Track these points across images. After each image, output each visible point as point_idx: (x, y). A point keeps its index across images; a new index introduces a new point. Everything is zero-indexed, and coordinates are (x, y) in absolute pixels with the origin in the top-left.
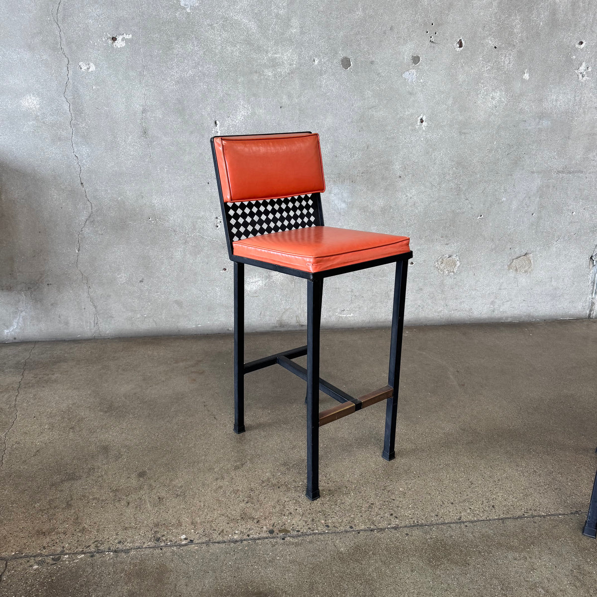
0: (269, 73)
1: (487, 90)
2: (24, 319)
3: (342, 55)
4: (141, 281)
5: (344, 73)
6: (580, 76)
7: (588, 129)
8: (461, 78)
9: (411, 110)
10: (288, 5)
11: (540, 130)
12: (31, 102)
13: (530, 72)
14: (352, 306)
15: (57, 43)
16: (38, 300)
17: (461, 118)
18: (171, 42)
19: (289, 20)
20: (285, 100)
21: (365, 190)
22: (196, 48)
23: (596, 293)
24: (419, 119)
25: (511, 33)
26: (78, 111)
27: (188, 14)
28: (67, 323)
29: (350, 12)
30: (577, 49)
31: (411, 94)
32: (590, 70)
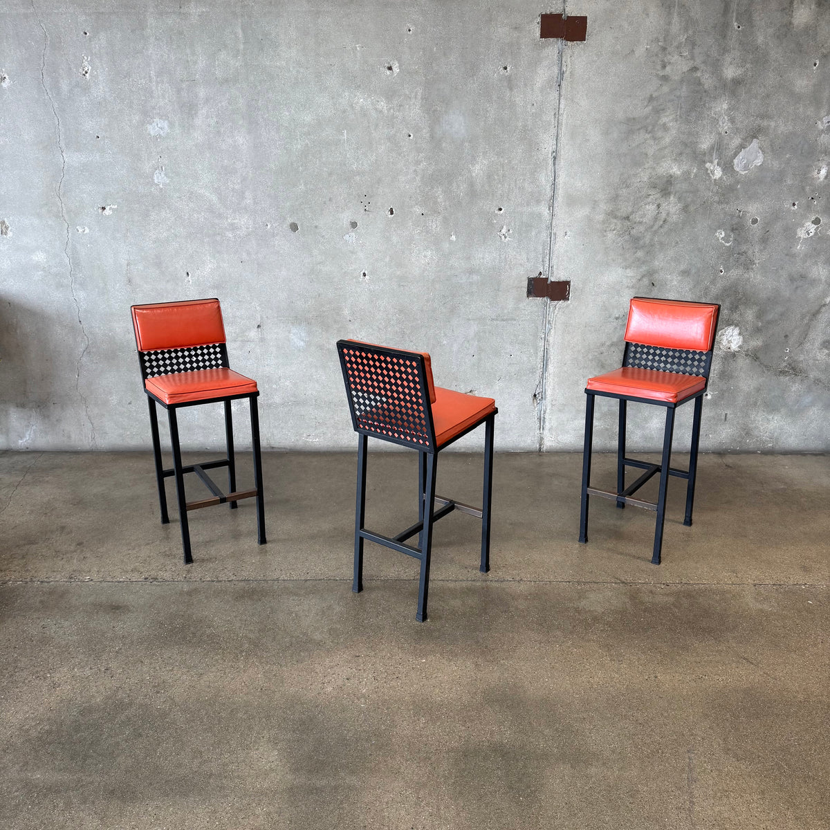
0: (230, 234)
1: (419, 250)
2: (35, 432)
3: (290, 220)
4: (130, 403)
5: (292, 234)
6: (503, 237)
7: (516, 282)
8: (395, 239)
9: (354, 266)
10: (242, 181)
11: (471, 284)
12: (39, 257)
13: (456, 233)
14: (317, 432)
15: (59, 212)
16: (46, 417)
17: (398, 273)
18: (148, 211)
19: (244, 193)
20: (245, 256)
21: (320, 331)
22: (169, 215)
23: (543, 429)
24: (362, 273)
25: (435, 203)
26: (76, 263)
27: (161, 189)
28: (69, 437)
29: (294, 187)
30: (497, 214)
31: (352, 253)
32: (511, 232)
